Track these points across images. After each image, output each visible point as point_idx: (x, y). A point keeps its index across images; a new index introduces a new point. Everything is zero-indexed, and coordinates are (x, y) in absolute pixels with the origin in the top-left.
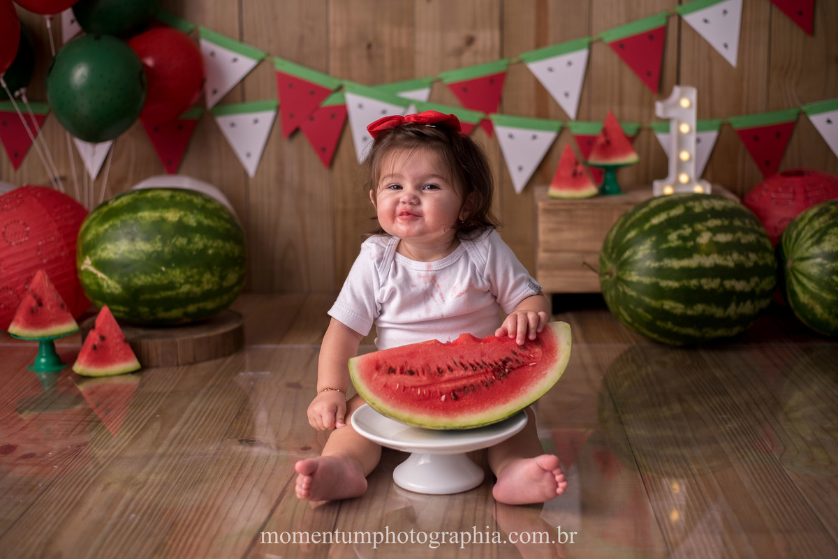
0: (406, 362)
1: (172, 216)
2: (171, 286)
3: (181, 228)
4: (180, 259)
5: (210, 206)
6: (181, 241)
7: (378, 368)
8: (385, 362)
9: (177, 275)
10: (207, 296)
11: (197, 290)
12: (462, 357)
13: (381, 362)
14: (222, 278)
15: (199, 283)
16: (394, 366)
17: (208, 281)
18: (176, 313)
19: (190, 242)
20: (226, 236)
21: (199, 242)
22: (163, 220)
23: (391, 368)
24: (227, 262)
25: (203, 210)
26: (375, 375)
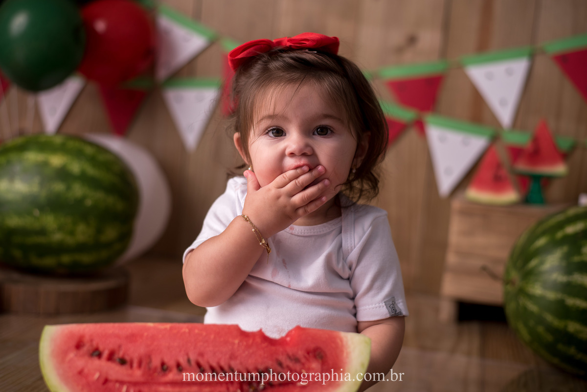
0: (120, 347)
1: (57, 160)
2: (42, 232)
3: (63, 174)
4: (55, 205)
5: (102, 157)
6: (59, 187)
7: (79, 346)
8: (92, 341)
9: (50, 221)
10: (81, 248)
11: (70, 240)
12: (201, 354)
13: (86, 339)
14: (99, 231)
15: (72, 233)
16: (101, 348)
17: (83, 233)
18: (49, 261)
19: (69, 188)
20: (110, 189)
21: (78, 190)
22: (45, 164)
23: (97, 349)
24: (105, 216)
25: (92, 160)
26: (72, 355)
